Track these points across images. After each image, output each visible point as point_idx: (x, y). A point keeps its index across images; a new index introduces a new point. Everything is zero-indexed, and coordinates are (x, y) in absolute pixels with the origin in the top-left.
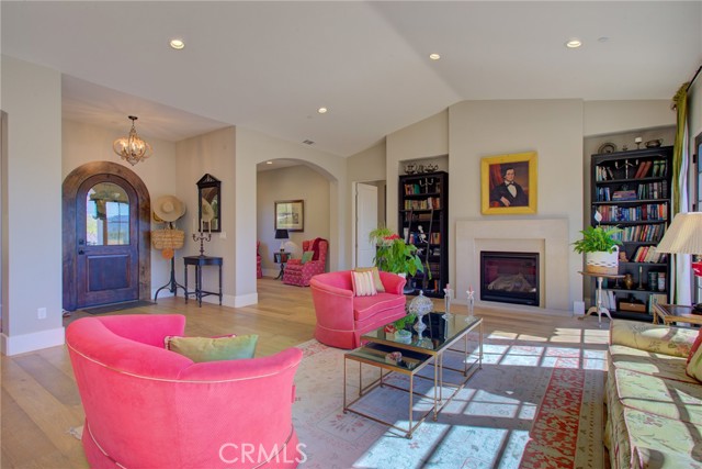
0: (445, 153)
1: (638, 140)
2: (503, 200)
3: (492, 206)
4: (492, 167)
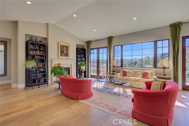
2: (63, 54)
3: (61, 56)
4: (61, 46)
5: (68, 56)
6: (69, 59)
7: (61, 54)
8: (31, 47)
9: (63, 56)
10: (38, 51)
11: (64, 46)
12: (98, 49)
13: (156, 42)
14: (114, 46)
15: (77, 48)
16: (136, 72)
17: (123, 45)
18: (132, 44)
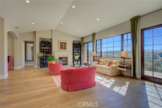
0: (51, 38)
2: (62, 48)
3: (61, 49)
4: (61, 42)
5: (66, 49)
6: (66, 51)
8: (43, 45)
10: (47, 47)
11: (63, 43)
12: (87, 43)
13: (122, 35)
14: (96, 41)
15: (73, 44)
17: (102, 39)
18: (107, 38)
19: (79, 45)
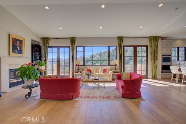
1: (37, 43)
2: (16, 51)
3: (13, 52)
4: (13, 38)
5: (22, 53)
6: (23, 57)
7: (12, 50)
9: (16, 53)
11: (17, 40)
12: (58, 47)
13: (109, 47)
14: (77, 47)
15: (32, 45)
16: (97, 69)
17: (85, 47)
19: (38, 49)
